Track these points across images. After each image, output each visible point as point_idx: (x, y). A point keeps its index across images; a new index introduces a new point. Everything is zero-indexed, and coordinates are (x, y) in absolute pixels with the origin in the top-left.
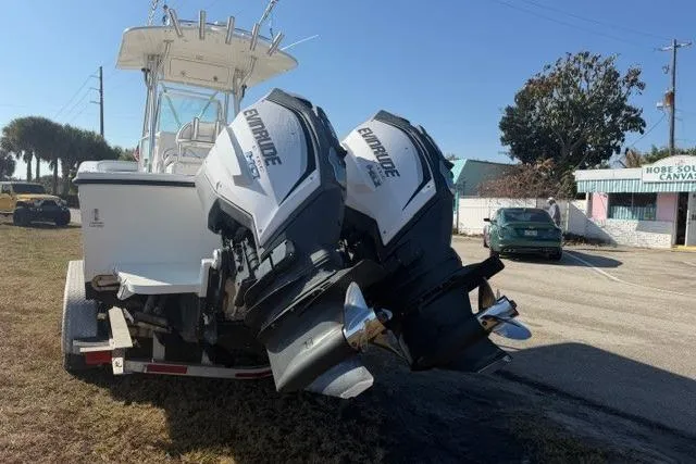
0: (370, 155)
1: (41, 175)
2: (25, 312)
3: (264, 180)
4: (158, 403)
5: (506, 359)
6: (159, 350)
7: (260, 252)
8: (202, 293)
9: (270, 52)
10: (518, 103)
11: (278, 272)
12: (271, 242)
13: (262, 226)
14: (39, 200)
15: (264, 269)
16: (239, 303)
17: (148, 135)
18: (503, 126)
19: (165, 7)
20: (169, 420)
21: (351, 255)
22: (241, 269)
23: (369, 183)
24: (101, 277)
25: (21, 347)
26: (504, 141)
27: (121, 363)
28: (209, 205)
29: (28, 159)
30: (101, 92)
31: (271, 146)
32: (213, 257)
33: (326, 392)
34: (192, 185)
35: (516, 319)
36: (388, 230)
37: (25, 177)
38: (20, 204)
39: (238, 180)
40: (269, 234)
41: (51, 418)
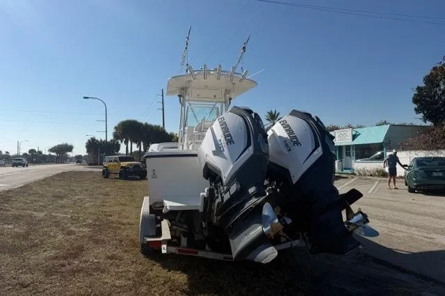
0: (285, 135)
1: (133, 151)
2: (124, 224)
3: (226, 153)
4: (184, 271)
5: (361, 247)
6: (184, 241)
7: (225, 188)
8: (201, 210)
9: (241, 81)
10: (425, 83)
11: (233, 198)
12: (230, 184)
13: (226, 175)
14: (131, 165)
15: (227, 197)
16: (217, 215)
17: (182, 129)
18: (415, 101)
19: (187, 65)
20: (189, 280)
21: (278, 190)
22: (218, 197)
23: (285, 150)
24: (156, 203)
25: (121, 241)
26: (417, 111)
27: (166, 248)
28: (203, 166)
29: (126, 143)
30: (163, 103)
31: (230, 135)
32: (204, 192)
33: (256, 260)
34: (196, 155)
35: (368, 224)
36: (296, 176)
37: (125, 153)
38: (122, 167)
39: (215, 153)
40: (229, 178)
41: (134, 275)
